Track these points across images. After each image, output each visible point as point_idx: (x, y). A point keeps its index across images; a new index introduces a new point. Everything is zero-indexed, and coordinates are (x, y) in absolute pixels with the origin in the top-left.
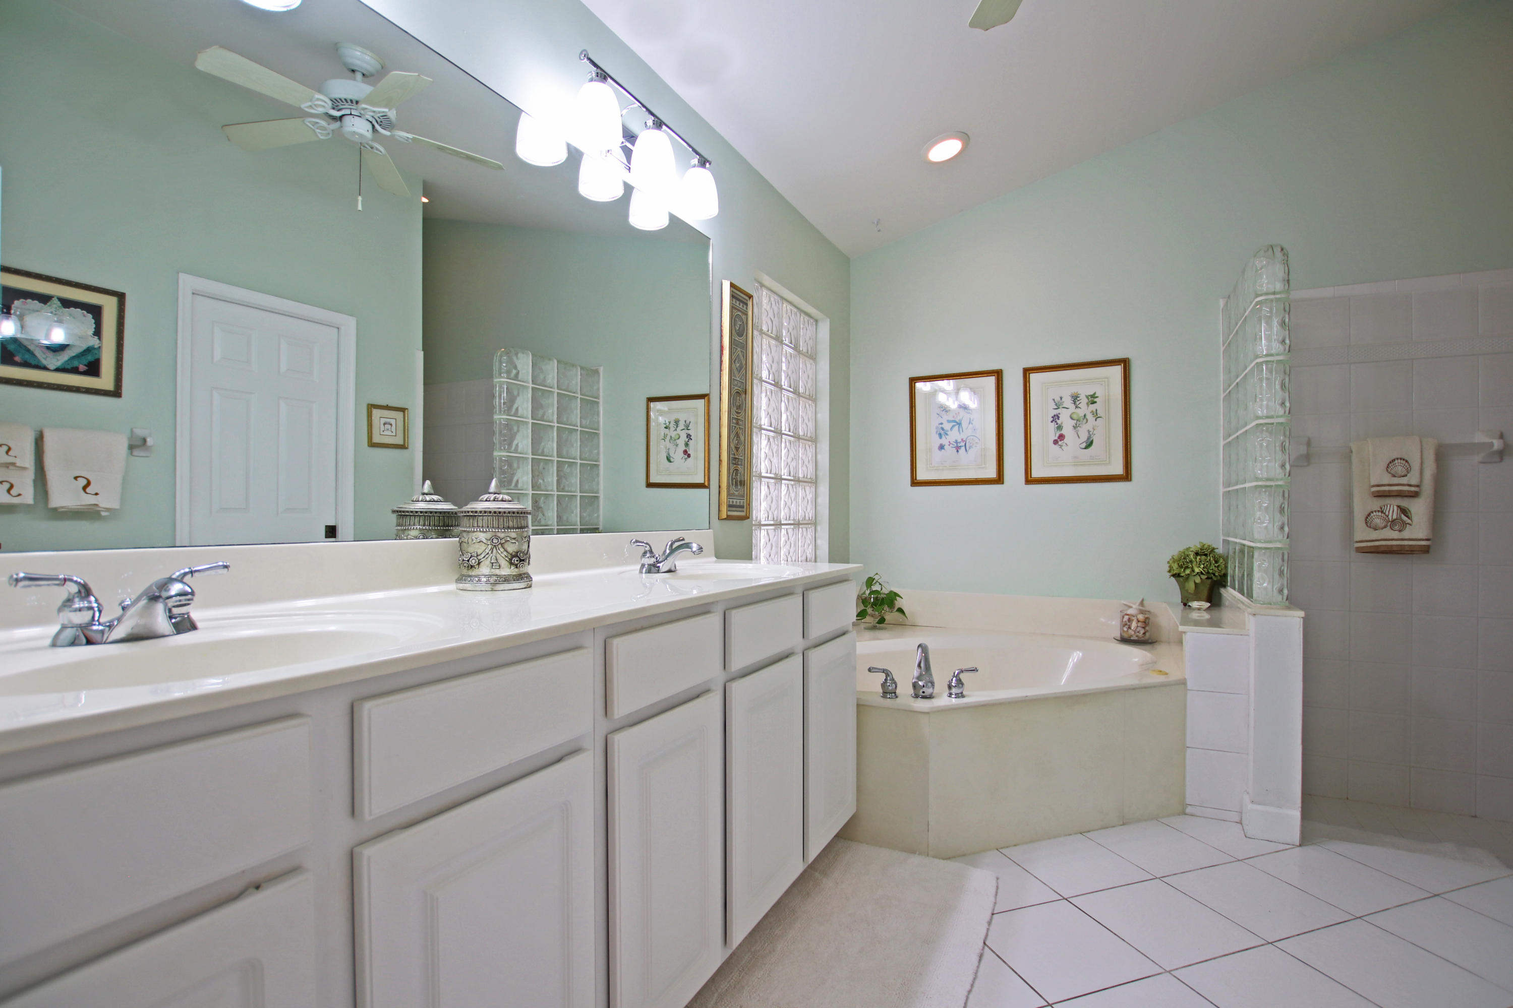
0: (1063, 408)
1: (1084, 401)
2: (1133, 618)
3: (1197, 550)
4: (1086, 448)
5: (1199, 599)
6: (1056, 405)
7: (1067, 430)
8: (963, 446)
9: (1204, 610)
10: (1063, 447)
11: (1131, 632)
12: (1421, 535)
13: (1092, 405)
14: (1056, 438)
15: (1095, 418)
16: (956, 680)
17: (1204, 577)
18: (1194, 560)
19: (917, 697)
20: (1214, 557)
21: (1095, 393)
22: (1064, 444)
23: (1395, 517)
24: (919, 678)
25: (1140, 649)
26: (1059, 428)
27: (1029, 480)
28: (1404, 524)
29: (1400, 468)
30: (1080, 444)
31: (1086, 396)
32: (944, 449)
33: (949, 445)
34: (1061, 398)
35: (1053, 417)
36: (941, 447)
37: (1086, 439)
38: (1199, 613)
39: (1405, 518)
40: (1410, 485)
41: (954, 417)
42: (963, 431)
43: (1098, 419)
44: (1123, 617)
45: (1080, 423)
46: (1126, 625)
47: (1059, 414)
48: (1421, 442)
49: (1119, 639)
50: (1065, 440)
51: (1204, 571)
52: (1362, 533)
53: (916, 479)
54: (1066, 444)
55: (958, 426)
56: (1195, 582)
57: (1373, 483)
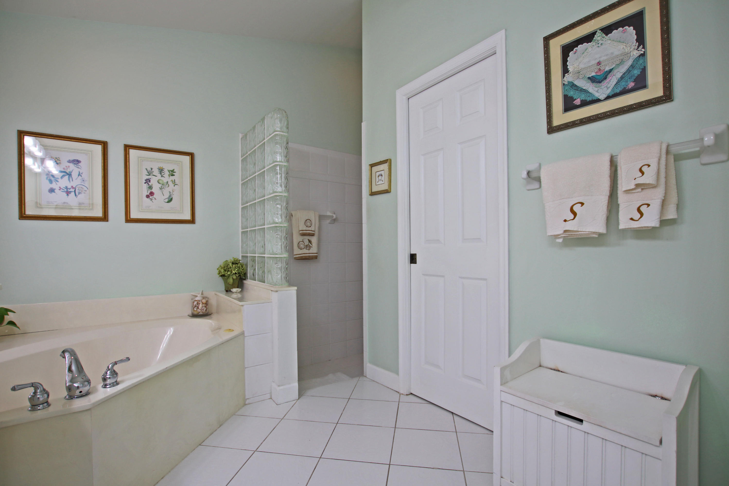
0: (153, 175)
1: (167, 173)
2: (199, 302)
3: (233, 261)
4: (168, 202)
5: (235, 288)
6: (148, 173)
7: (156, 189)
8: (72, 192)
9: (238, 293)
10: (153, 200)
11: (199, 310)
12: (315, 252)
13: (172, 176)
14: (148, 194)
15: (173, 185)
16: (111, 372)
17: (237, 275)
18: (232, 267)
19: (72, 399)
20: (241, 264)
21: (174, 170)
22: (154, 198)
23: (307, 244)
24: (72, 380)
25: (205, 319)
26: (150, 187)
27: (129, 220)
28: (310, 247)
29: (309, 223)
30: (164, 199)
31: (168, 170)
32: (55, 192)
33: (60, 190)
34: (152, 169)
35: (145, 180)
36: (52, 191)
37: (168, 197)
38: (237, 294)
39: (310, 244)
40: (312, 231)
41: (64, 169)
42: (72, 181)
43: (175, 186)
44: (194, 302)
45: (164, 186)
46: (196, 306)
47: (150, 179)
48: (314, 213)
49: (191, 315)
50: (154, 196)
51: (237, 272)
52: (297, 251)
53: (25, 214)
54: (155, 198)
55: (67, 176)
56: (233, 278)
57: (300, 229)
